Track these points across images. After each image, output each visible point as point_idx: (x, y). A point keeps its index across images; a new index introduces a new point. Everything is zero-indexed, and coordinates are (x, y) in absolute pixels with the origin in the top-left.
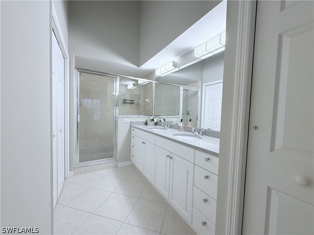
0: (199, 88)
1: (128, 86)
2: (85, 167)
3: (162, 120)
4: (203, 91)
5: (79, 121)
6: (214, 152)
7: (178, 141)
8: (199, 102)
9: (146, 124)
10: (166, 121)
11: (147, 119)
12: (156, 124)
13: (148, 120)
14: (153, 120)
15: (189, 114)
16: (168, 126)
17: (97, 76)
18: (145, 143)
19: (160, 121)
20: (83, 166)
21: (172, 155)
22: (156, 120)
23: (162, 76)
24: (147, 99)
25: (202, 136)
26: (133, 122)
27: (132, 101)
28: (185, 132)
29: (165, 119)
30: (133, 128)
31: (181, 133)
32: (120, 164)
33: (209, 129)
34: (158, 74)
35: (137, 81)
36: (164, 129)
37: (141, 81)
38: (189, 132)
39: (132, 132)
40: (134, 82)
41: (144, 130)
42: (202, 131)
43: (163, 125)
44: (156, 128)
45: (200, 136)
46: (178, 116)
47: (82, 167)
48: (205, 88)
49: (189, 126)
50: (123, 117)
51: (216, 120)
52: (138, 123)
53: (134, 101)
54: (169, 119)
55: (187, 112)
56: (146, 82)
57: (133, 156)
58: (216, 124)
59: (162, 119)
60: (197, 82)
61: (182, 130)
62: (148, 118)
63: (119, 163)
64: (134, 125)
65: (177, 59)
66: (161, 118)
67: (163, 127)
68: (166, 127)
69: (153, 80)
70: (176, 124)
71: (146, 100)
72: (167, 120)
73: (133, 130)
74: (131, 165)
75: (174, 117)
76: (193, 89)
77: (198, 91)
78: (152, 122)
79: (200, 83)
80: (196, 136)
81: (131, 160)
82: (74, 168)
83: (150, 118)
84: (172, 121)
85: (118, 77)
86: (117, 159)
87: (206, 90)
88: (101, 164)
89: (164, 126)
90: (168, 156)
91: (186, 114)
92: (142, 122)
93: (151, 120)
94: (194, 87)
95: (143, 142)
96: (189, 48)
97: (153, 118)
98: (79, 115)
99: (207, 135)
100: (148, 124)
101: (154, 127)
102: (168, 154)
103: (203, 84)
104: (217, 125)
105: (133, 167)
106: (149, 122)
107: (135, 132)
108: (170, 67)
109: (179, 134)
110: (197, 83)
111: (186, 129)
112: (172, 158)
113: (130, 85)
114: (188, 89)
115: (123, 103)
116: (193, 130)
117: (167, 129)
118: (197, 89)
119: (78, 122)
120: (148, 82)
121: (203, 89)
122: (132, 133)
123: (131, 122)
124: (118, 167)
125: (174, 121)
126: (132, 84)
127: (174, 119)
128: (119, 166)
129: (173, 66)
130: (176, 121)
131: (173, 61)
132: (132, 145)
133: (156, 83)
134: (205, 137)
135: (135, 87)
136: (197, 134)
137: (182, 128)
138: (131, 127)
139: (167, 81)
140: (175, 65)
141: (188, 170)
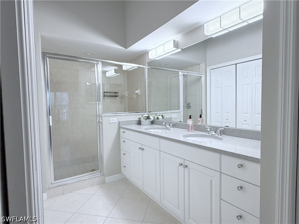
0: (202, 72)
1: (107, 73)
2: (62, 186)
3: (160, 117)
4: (208, 77)
5: (51, 124)
6: (250, 157)
7: (196, 144)
8: (203, 91)
9: (139, 123)
10: (164, 117)
11: (140, 117)
12: (152, 123)
13: (142, 118)
14: (148, 118)
15: (189, 106)
16: (171, 125)
17: (68, 61)
18: (143, 149)
19: (158, 118)
20: (60, 186)
21: (186, 163)
22: (152, 118)
23: (157, 59)
24: (137, 90)
25: (220, 136)
26: (122, 121)
27: (116, 93)
28: (196, 132)
29: (163, 115)
30: (123, 130)
31: (190, 133)
32: (108, 179)
33: (226, 126)
34: (152, 56)
35: (121, 66)
36: (165, 129)
37: (127, 66)
38: (200, 131)
39: (122, 134)
40: (116, 68)
41: (137, 131)
42: (219, 130)
43: (164, 123)
44: (155, 129)
45: (218, 136)
46: (179, 111)
47: (58, 186)
48: (210, 71)
49: (199, 123)
50: (109, 116)
51: (226, 113)
52: (129, 123)
53: (118, 93)
54: (168, 115)
55: (187, 105)
56: (134, 67)
57: (125, 167)
58: (227, 118)
59: (160, 115)
60: (199, 64)
61: (192, 129)
62: (141, 115)
63: (106, 178)
64: (123, 125)
65: (178, 38)
66: (158, 115)
67: (164, 127)
68: (168, 126)
69: (143, 65)
70: (180, 122)
71: (136, 92)
72: (166, 116)
73: (124, 132)
74: (122, 179)
75: (173, 112)
76: (193, 74)
77: (201, 77)
78: (147, 121)
79: (202, 66)
80: (212, 136)
81: (122, 172)
82: (48, 189)
83: (144, 116)
84: (171, 118)
85: (100, 62)
86: (103, 172)
87: (212, 74)
88: (83, 180)
89: (165, 125)
90: (182, 164)
91: (186, 107)
92: (133, 121)
93: (146, 118)
94: (195, 72)
95: (140, 148)
96: (197, 23)
97: (147, 115)
98: (51, 117)
99: (226, 135)
100: (142, 124)
101: (150, 127)
102: (181, 161)
103: (207, 67)
104: (227, 120)
105: (125, 181)
106: (144, 120)
107: (126, 135)
108: (170, 47)
109: (189, 135)
110: (199, 66)
111: (197, 128)
112: (186, 166)
113: (111, 72)
114: (187, 75)
115: (104, 96)
116: (209, 129)
117: (170, 129)
118: (200, 74)
119: (50, 126)
120: (137, 67)
121: (208, 74)
122: (121, 137)
123: (119, 122)
124: (105, 183)
125: (173, 117)
126: (114, 70)
127: (173, 115)
128: (106, 181)
129: (174, 47)
130: (176, 117)
131: (174, 40)
132: (122, 152)
133: (148, 68)
134: (224, 137)
135: (117, 74)
136: (214, 133)
137: (191, 126)
138: (119, 128)
139: (160, 65)
140: (176, 45)
141: (211, 180)
